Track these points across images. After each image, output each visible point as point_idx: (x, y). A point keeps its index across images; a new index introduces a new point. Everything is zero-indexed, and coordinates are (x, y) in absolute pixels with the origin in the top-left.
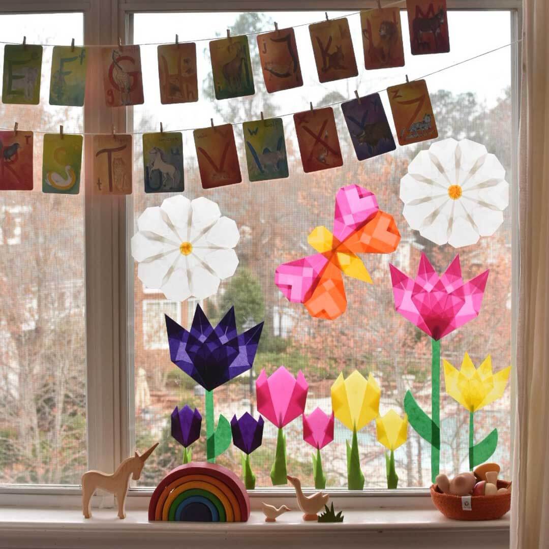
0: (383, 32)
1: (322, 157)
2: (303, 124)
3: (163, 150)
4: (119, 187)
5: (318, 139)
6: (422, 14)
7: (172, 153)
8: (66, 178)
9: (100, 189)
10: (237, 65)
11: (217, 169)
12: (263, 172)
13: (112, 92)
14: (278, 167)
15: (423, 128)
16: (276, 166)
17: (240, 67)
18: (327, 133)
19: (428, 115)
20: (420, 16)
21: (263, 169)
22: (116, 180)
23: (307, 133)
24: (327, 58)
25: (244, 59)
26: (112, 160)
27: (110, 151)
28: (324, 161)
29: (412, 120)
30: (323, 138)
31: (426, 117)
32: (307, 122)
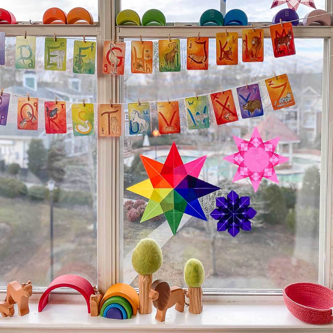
0: (253, 42)
1: (227, 116)
2: (216, 99)
3: (139, 112)
4: (114, 132)
5: (224, 107)
6: (279, 35)
7: (144, 113)
8: (86, 127)
9: (103, 134)
10: (173, 55)
11: (168, 125)
12: (196, 124)
13: (107, 66)
14: (204, 122)
15: (286, 100)
16: (203, 122)
17: (174, 56)
18: (229, 104)
19: (289, 93)
20: (278, 36)
21: (196, 123)
22: (112, 129)
23: (218, 104)
24: (223, 53)
25: (177, 52)
26: (111, 118)
27: (109, 113)
28: (228, 119)
29: (281, 96)
30: (227, 106)
31: (288, 94)
32: (218, 98)
